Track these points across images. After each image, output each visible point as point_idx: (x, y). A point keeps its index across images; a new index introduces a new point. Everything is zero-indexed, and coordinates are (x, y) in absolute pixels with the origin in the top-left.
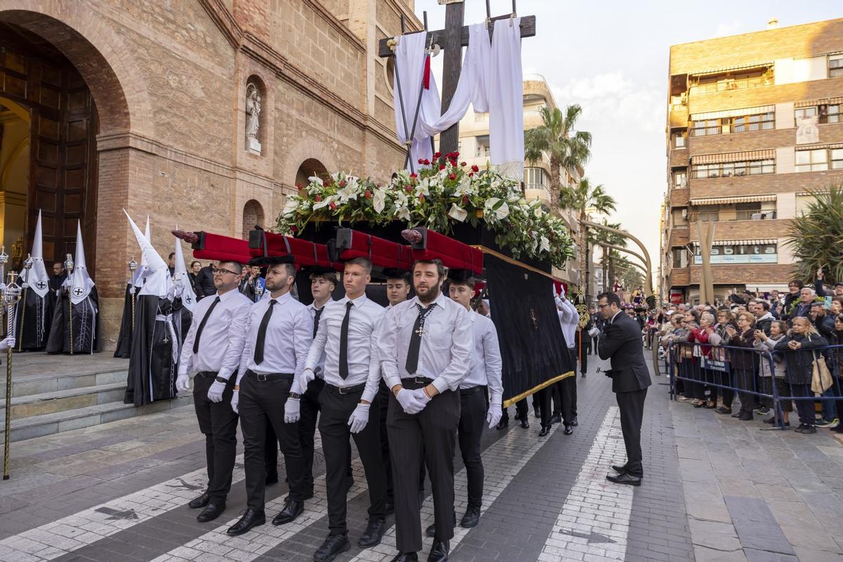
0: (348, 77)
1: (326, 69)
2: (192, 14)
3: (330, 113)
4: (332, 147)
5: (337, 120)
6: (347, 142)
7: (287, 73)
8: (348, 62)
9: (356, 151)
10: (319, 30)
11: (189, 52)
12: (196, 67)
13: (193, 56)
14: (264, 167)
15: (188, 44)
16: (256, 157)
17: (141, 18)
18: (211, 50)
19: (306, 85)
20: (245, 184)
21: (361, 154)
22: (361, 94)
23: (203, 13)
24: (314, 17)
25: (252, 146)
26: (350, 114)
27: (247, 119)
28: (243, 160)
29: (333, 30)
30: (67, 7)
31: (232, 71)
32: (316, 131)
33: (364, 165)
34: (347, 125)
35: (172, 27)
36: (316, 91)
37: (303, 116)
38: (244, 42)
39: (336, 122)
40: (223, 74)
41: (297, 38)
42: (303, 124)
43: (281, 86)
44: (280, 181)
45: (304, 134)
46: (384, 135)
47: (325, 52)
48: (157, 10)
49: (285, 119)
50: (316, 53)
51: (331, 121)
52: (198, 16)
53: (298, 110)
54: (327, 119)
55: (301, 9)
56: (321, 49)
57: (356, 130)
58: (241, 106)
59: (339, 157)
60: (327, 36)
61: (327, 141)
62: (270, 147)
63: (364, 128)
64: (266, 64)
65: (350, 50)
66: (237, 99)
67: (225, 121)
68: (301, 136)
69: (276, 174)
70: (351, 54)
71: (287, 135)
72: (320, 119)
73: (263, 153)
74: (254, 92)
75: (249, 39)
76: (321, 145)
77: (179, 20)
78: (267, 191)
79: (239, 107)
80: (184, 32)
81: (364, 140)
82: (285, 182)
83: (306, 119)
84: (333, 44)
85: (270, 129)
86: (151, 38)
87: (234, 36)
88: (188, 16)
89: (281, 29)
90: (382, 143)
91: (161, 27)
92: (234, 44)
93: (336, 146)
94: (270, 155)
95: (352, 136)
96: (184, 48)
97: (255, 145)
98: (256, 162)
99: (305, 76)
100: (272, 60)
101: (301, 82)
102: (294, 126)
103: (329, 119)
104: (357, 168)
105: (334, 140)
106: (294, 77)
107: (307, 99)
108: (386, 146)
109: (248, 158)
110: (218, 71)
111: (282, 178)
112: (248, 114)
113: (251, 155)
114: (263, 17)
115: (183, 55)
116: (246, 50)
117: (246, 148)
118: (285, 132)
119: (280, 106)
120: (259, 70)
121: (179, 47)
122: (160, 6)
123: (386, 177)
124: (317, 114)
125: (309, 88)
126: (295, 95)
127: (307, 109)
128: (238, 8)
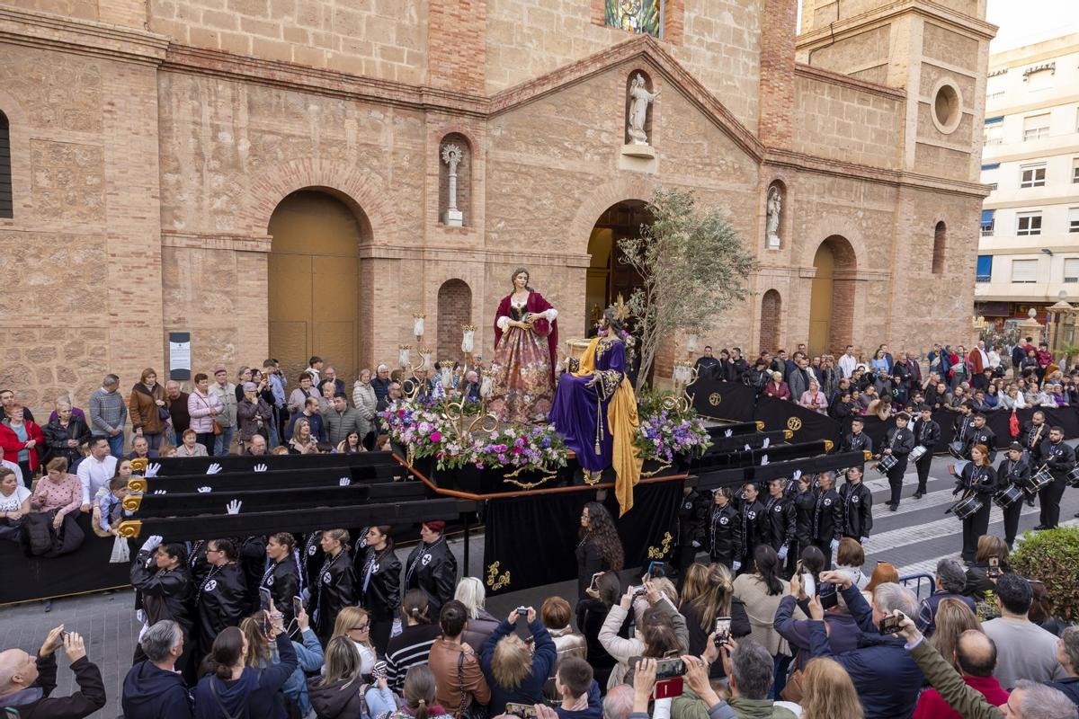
0: (881, 136)
1: (853, 139)
2: (723, 150)
3: (855, 183)
4: (857, 217)
5: (863, 187)
6: (875, 206)
7: (808, 165)
8: (882, 120)
9: (887, 212)
10: (845, 103)
11: (721, 183)
12: (726, 192)
13: (724, 185)
14: (782, 259)
15: (721, 177)
16: (775, 251)
17: (687, 172)
18: (738, 173)
19: (828, 168)
20: (764, 278)
21: (892, 213)
22: (897, 147)
23: (733, 145)
24: (840, 92)
25: (772, 243)
26: (880, 177)
27: (767, 219)
28: (763, 257)
29: (864, 95)
30: (642, 188)
31: (755, 184)
32: (837, 207)
33: (897, 224)
34: (876, 188)
35: (708, 168)
36: (839, 170)
37: (823, 197)
38: (767, 157)
39: (863, 190)
40: (748, 189)
41: (820, 123)
42: (824, 205)
43: (802, 178)
44: (798, 266)
45: (824, 214)
46: (925, 185)
47: (852, 123)
48: (698, 160)
49: (805, 206)
50: (843, 129)
51: (856, 191)
52: (728, 149)
53: (818, 194)
54: (852, 191)
55: (826, 92)
56: (847, 121)
57: (888, 189)
58: (763, 212)
59: (864, 225)
60: (856, 105)
61: (850, 213)
62: (788, 237)
63: (898, 185)
64: (786, 166)
65: (885, 105)
66: (759, 206)
67: (748, 228)
68: (822, 217)
69: (794, 261)
70: (886, 109)
71: (805, 222)
72: (844, 194)
73: (781, 246)
74: (775, 194)
75: (771, 153)
76: (843, 219)
77: (714, 162)
78: (784, 279)
79: (761, 214)
80: (718, 169)
81: (898, 198)
82: (802, 266)
83: (828, 199)
84: (863, 110)
85: (789, 223)
86: (694, 185)
87: (757, 154)
88: (721, 154)
89: (803, 123)
90: (922, 193)
91: (700, 173)
92: (758, 160)
93: (861, 214)
94: (789, 245)
95: (882, 197)
96: (716, 181)
97: (774, 241)
98: (774, 256)
99: (826, 161)
100: (793, 161)
101: (823, 167)
102: (814, 210)
103: (854, 190)
104: (887, 229)
105: (860, 209)
106: (815, 166)
107: (830, 179)
108: (928, 195)
109: (768, 254)
110: (744, 188)
111: (799, 263)
112: (769, 215)
113: (770, 251)
114: (785, 122)
115: (717, 187)
116: (768, 163)
117: (766, 246)
118: (804, 219)
119: (799, 197)
120: (780, 174)
121: (712, 182)
122: (699, 157)
123: (925, 229)
124: (839, 191)
125: (831, 170)
126: (816, 181)
127: (829, 189)
128: (762, 126)
